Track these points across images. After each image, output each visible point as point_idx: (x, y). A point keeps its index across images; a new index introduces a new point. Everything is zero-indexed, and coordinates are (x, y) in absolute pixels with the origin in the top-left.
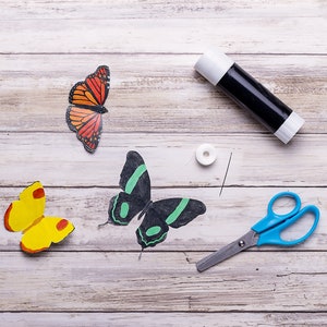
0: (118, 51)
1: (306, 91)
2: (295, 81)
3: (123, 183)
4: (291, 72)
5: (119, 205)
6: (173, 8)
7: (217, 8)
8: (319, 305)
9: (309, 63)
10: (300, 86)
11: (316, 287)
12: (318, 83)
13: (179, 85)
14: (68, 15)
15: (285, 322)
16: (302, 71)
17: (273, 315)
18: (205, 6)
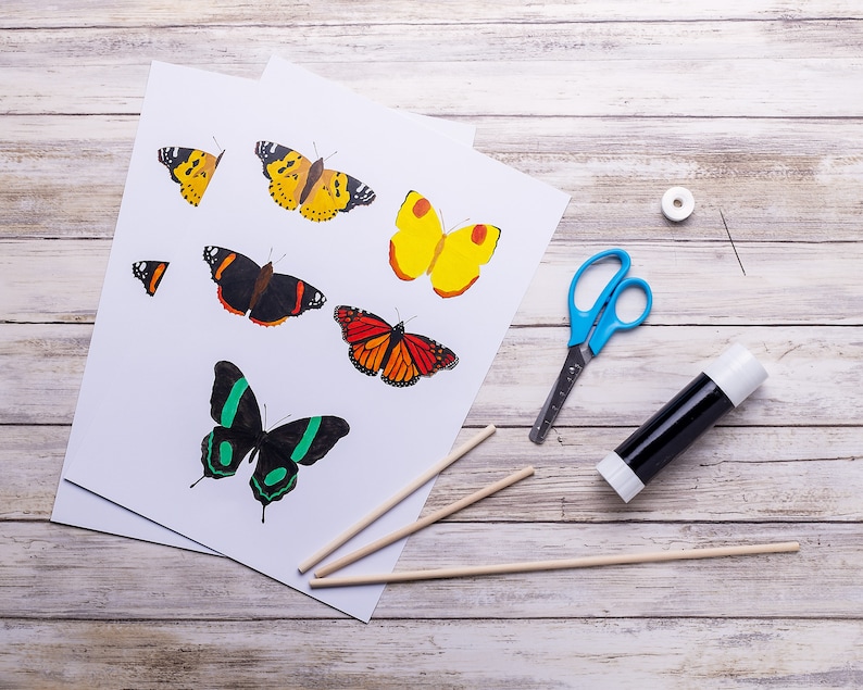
0: (449, 111)
1: (745, 174)
2: (729, 159)
3: (216, 413)
4: (721, 145)
5: (216, 448)
6: (537, 45)
7: (606, 45)
8: (767, 511)
9: (751, 131)
10: (736, 167)
11: (762, 483)
12: (766, 162)
13: (545, 165)
14: (371, 56)
15: (715, 538)
16: (740, 144)
17: (694, 527)
18: (587, 41)
